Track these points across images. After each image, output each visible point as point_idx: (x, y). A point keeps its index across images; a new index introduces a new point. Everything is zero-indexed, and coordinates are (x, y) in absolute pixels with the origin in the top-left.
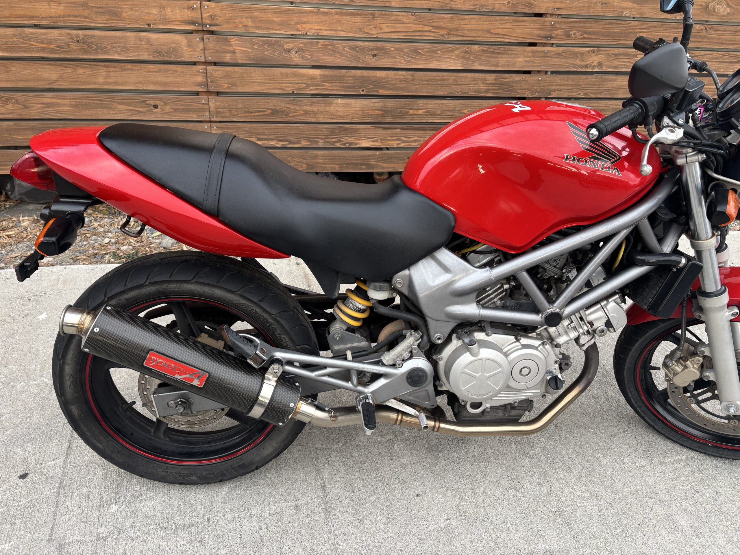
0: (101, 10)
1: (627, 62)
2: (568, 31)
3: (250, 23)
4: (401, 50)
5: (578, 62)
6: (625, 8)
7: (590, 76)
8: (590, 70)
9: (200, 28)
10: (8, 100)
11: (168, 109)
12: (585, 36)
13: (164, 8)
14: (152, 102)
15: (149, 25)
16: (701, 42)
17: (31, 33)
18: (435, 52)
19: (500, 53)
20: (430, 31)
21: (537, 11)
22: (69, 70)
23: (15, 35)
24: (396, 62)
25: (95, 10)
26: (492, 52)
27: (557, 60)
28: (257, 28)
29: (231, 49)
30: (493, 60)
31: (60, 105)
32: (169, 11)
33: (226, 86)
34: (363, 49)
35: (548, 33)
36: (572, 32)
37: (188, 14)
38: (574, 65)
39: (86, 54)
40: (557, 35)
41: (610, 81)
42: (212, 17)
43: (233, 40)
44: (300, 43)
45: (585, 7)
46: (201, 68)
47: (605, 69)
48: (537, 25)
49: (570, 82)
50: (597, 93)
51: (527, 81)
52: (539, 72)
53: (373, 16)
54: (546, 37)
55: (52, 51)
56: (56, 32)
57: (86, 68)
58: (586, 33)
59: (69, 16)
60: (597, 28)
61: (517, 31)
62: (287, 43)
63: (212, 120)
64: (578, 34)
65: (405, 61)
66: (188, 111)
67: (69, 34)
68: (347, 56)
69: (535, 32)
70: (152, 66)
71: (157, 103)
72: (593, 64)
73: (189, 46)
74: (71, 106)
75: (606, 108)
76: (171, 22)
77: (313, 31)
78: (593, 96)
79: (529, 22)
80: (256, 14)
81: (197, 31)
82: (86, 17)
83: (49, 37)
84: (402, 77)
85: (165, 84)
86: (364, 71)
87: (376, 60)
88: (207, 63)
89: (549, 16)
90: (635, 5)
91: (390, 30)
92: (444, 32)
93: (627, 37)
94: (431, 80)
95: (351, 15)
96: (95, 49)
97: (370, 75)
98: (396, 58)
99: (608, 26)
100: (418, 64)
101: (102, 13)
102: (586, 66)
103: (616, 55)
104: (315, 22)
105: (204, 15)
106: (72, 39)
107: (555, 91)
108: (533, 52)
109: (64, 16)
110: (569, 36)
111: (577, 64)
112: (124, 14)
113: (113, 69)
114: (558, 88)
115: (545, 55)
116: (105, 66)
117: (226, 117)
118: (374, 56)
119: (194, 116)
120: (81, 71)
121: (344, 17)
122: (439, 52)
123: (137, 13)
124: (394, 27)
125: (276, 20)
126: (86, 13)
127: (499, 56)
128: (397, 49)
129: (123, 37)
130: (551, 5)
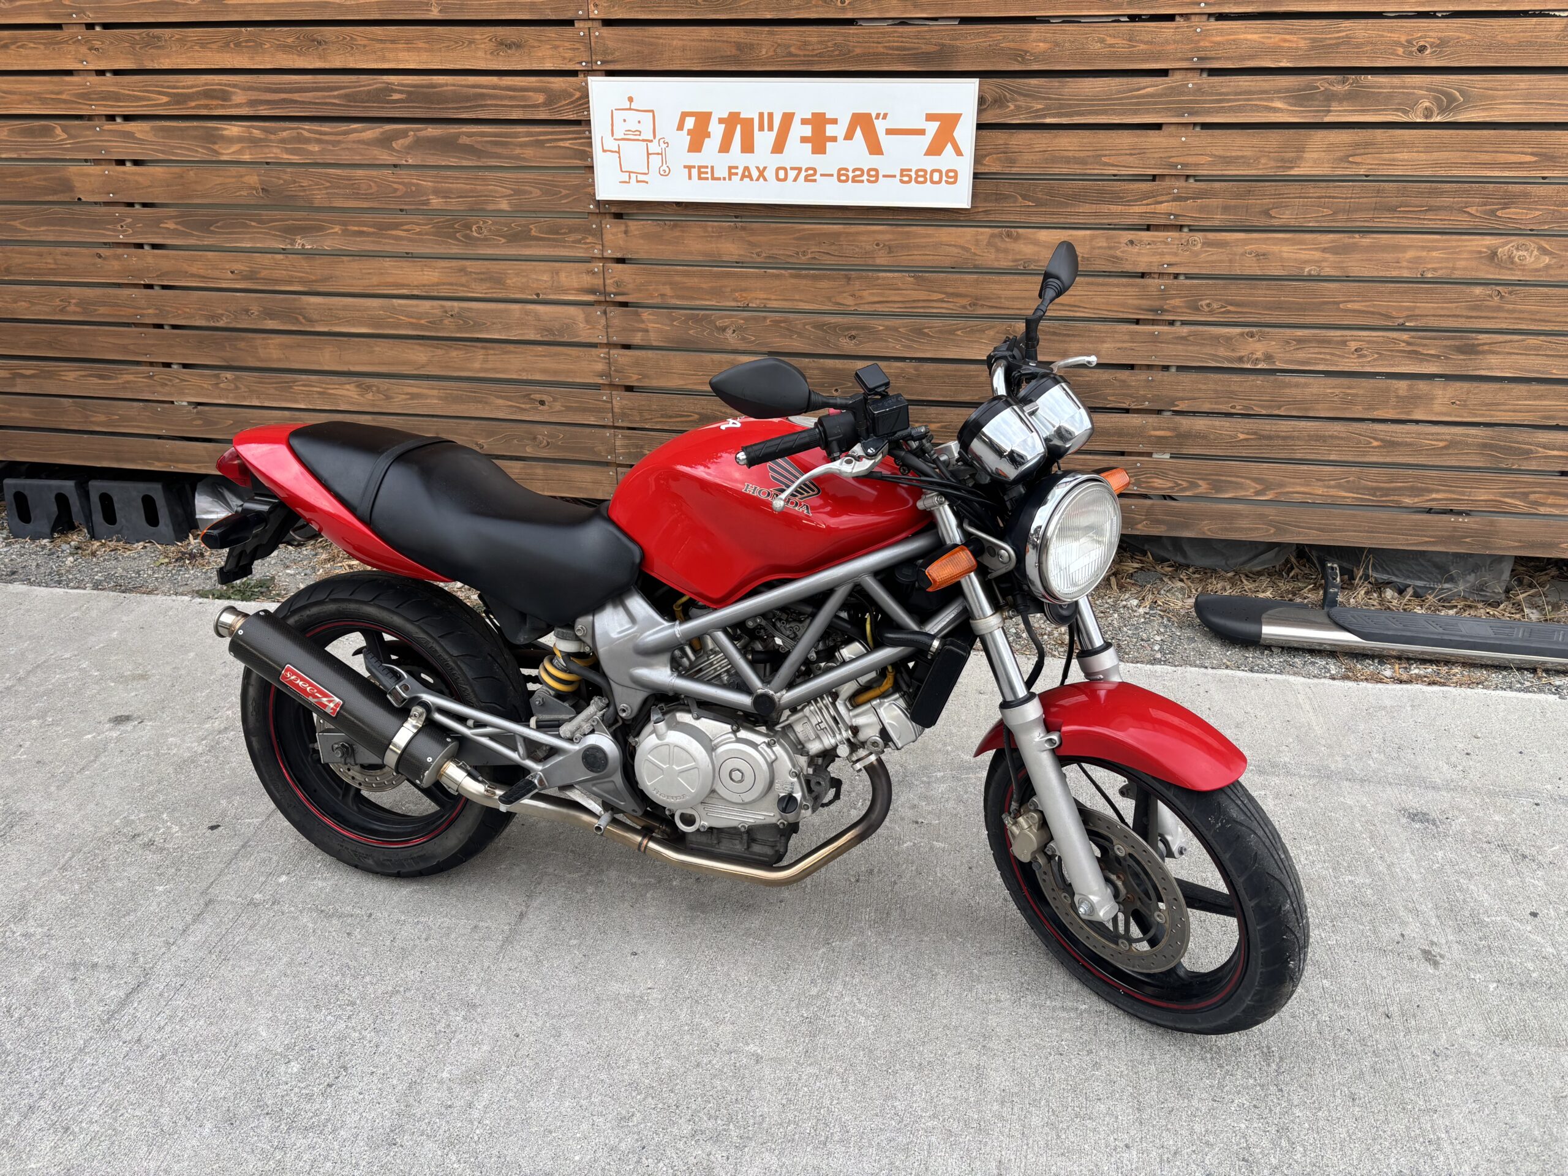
0: (483, 276)
1: (1325, 353)
2: (1196, 301)
3: (667, 290)
4: (896, 329)
5: (1222, 352)
6: (1306, 262)
7: (1252, 377)
8: (1249, 366)
9: (602, 298)
10: (369, 388)
11: (558, 406)
12: (1230, 308)
13: (557, 273)
14: (538, 397)
15: (538, 295)
16: (1493, 318)
17: (400, 305)
18: (952, 332)
19: (1068, 335)
20: (942, 301)
21: (1129, 268)
22: (440, 352)
23: (382, 308)
24: (887, 348)
25: (474, 276)
26: (1054, 334)
27: (1180, 347)
28: (678, 297)
29: (642, 326)
30: (1057, 345)
31: (426, 397)
32: (563, 275)
33: (635, 377)
34: (834, 327)
35: (1156, 304)
36: (1204, 303)
37: (587, 280)
38: (1215, 357)
39: (461, 332)
40: (1173, 307)
41: (1297, 385)
42: (617, 284)
43: (646, 314)
44: (740, 318)
45: (1221, 261)
46: (602, 352)
47: (1279, 365)
48: (1131, 291)
49: (1212, 386)
50: (1270, 407)
51: (1124, 381)
52: (1149, 367)
53: (849, 279)
54: (1154, 311)
55: (422, 327)
56: (427, 304)
57: (460, 349)
58: (1231, 305)
59: (444, 284)
60: (1251, 295)
61: (1099, 299)
62: (721, 318)
63: (616, 424)
64: (1215, 306)
65: (904, 346)
66: (585, 410)
67: (443, 307)
68: (809, 338)
69: (1130, 302)
70: (540, 348)
71: (544, 397)
72: (1255, 356)
73: (587, 322)
74: (440, 398)
75: (1296, 434)
76: (566, 291)
77: (758, 302)
78: (1264, 412)
79: (1117, 285)
80: (678, 279)
81: (598, 303)
82: (463, 285)
83: (420, 310)
84: (898, 371)
85: (556, 372)
86: (837, 361)
87: (856, 345)
88: (610, 345)
89: (1156, 276)
90: (1327, 255)
91: (876, 299)
92: (964, 301)
93: (1319, 311)
94: (948, 376)
95: (815, 278)
96: (473, 326)
97: (846, 366)
98: (886, 341)
99: (1275, 292)
100: (924, 351)
101: (482, 279)
102: (1241, 359)
103: (1300, 341)
104: (761, 289)
105: (608, 282)
106: (446, 312)
107: (1182, 399)
108: (1132, 334)
109: (438, 284)
110: (1197, 309)
111: (1222, 355)
112: (508, 281)
113: (492, 352)
114: (1190, 395)
115: (1155, 339)
116: (483, 348)
117: (635, 422)
118: (853, 337)
119: (592, 419)
120: (454, 353)
121: (804, 282)
122: (959, 333)
123: (524, 280)
124: (881, 295)
125: (704, 286)
126: (464, 280)
127: (1068, 339)
128: (887, 328)
129: (506, 310)
130: (1156, 259)
